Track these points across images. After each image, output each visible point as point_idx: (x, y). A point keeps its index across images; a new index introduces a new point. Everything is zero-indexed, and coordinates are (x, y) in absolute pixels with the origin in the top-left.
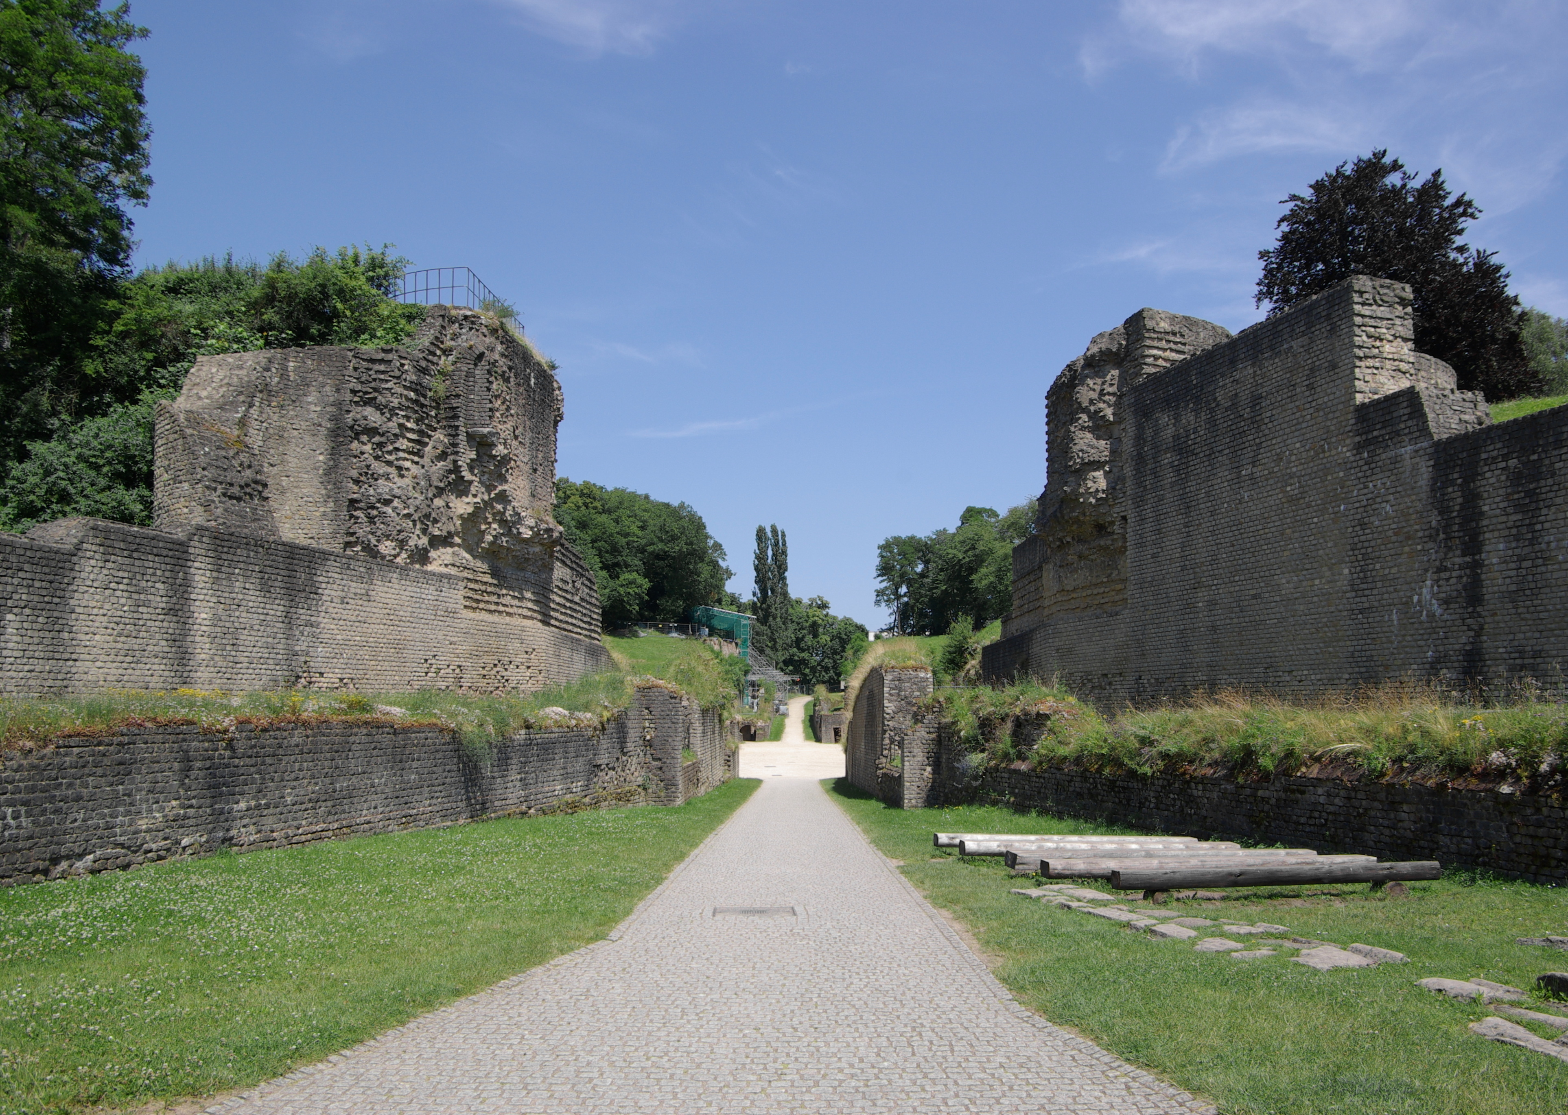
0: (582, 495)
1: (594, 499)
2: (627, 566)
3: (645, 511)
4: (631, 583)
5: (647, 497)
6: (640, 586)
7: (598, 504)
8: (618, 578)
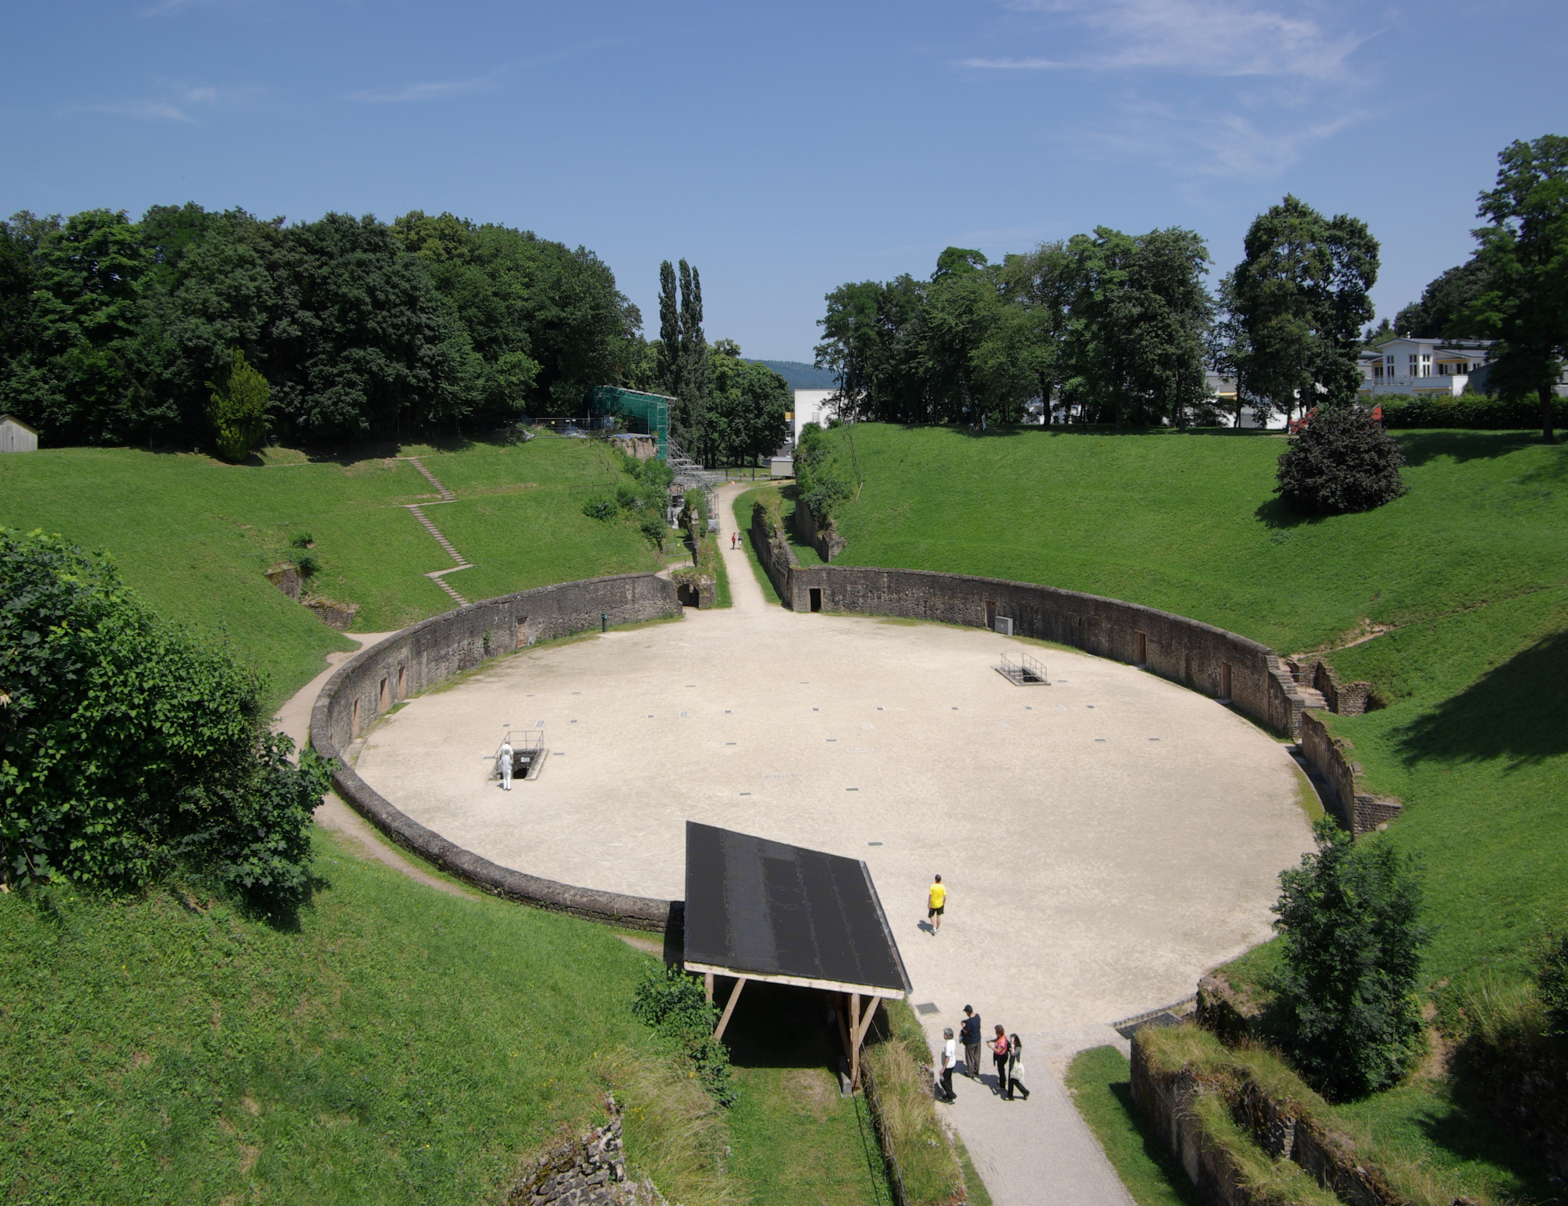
0: (443, 237)
1: (460, 242)
2: (507, 341)
3: (530, 259)
4: (513, 367)
5: (531, 237)
6: (529, 370)
7: (464, 250)
8: (497, 360)
